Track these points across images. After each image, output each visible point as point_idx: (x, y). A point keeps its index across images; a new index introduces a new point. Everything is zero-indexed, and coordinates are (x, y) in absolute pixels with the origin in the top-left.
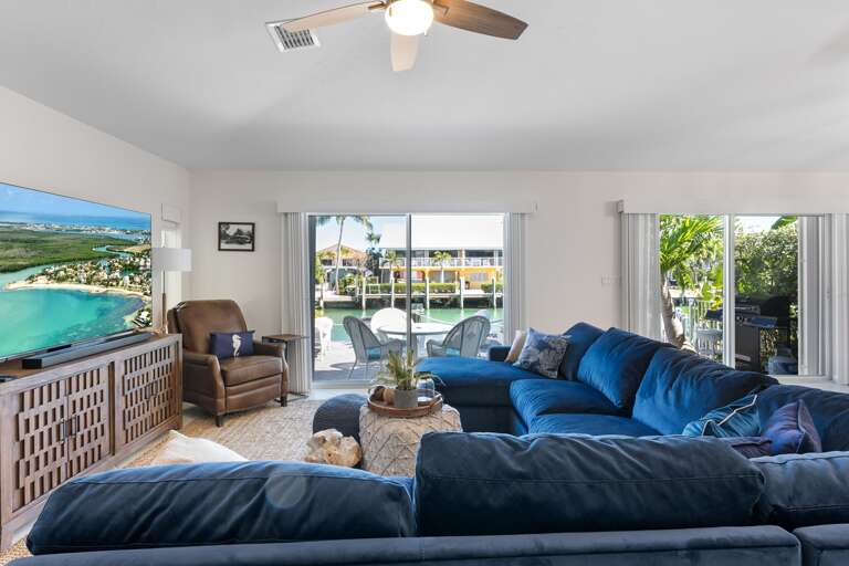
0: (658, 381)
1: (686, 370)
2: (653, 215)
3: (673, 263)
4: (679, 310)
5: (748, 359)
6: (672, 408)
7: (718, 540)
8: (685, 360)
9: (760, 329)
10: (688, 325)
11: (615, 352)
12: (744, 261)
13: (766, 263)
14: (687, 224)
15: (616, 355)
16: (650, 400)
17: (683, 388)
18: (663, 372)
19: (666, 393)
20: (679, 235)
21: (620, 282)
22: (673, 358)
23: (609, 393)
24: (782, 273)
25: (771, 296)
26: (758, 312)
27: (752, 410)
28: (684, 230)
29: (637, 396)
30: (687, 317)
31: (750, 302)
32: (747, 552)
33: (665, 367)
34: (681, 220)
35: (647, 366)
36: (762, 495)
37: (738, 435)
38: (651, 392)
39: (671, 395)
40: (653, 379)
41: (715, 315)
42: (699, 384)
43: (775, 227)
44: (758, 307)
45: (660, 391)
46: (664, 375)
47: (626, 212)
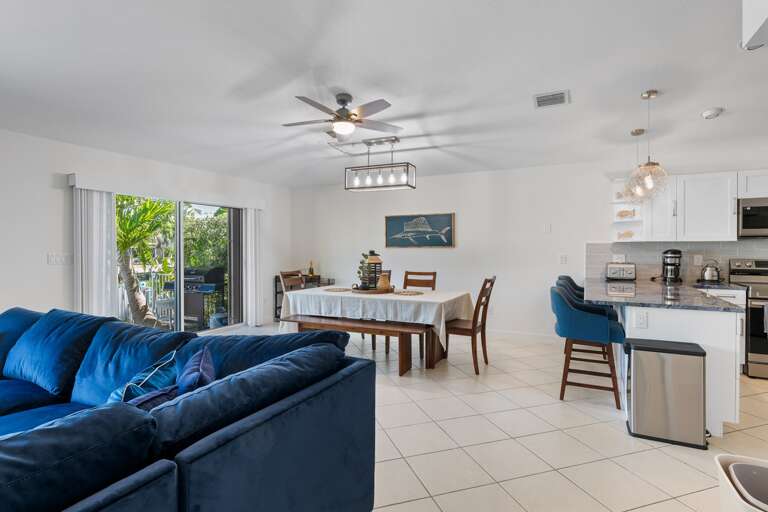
0: (99, 357)
1: (127, 340)
2: (109, 194)
3: (134, 241)
4: (144, 284)
5: (196, 319)
6: (112, 379)
7: (104, 500)
8: (127, 331)
9: (205, 294)
10: (151, 297)
11: (53, 337)
12: (194, 240)
13: (210, 242)
14: (148, 206)
15: (53, 339)
16: (90, 378)
17: (122, 356)
18: (105, 345)
19: (107, 365)
20: (139, 216)
21: (71, 260)
22: (116, 331)
23: (45, 382)
24: (219, 250)
25: (212, 267)
26: (203, 280)
27: (172, 364)
28: (145, 210)
29: (77, 377)
30: (150, 289)
31: (198, 273)
32: (132, 496)
33: (108, 340)
34: (142, 201)
35: (89, 343)
36: (156, 437)
37: (156, 389)
38: (91, 369)
39: (111, 366)
40: (94, 355)
41: (169, 286)
42: (136, 351)
43: (216, 215)
44: (203, 277)
45: (100, 368)
46: (105, 349)
47: (77, 186)
